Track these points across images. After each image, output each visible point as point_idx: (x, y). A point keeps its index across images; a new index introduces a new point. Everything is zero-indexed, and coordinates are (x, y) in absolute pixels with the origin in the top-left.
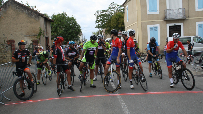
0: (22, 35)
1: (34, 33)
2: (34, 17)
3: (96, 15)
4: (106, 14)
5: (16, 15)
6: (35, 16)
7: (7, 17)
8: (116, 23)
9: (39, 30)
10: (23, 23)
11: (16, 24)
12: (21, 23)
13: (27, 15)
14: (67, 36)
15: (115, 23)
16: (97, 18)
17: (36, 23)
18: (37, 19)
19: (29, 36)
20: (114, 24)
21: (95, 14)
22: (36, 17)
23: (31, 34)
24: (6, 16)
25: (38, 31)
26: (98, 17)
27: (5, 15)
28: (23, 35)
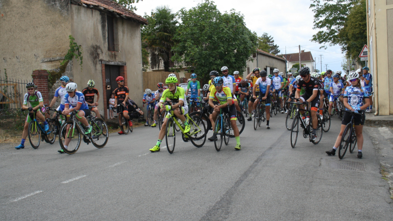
0: (37, 58)
1: (59, 54)
2: (59, 8)
3: (315, 8)
4: (341, 5)
5: (26, 7)
6: (61, 6)
7: (9, 13)
8: (360, 24)
9: (69, 44)
10: (38, 25)
11: (26, 31)
12: (34, 27)
13: (45, 5)
14: (211, 62)
15: (356, 25)
16: (317, 16)
17: (63, 25)
18: (65, 13)
19: (51, 61)
20: (355, 28)
21: (312, 6)
22: (64, 8)
23: (54, 55)
24: (8, 10)
25: (67, 47)
26: (319, 13)
27: (6, 7)
28: (39, 59)
